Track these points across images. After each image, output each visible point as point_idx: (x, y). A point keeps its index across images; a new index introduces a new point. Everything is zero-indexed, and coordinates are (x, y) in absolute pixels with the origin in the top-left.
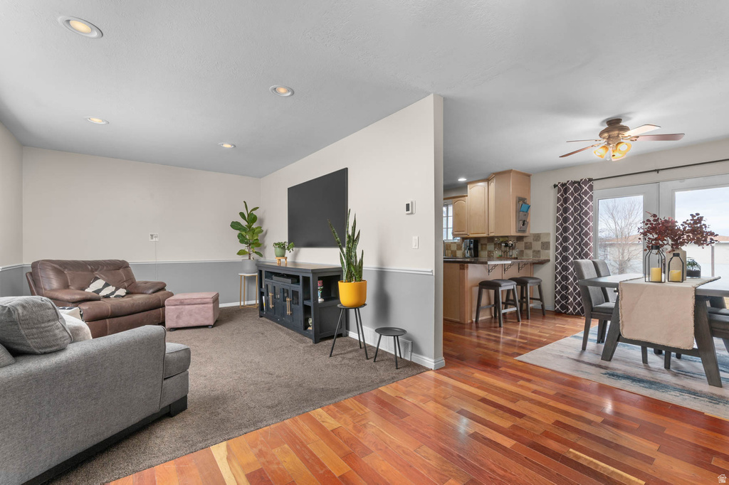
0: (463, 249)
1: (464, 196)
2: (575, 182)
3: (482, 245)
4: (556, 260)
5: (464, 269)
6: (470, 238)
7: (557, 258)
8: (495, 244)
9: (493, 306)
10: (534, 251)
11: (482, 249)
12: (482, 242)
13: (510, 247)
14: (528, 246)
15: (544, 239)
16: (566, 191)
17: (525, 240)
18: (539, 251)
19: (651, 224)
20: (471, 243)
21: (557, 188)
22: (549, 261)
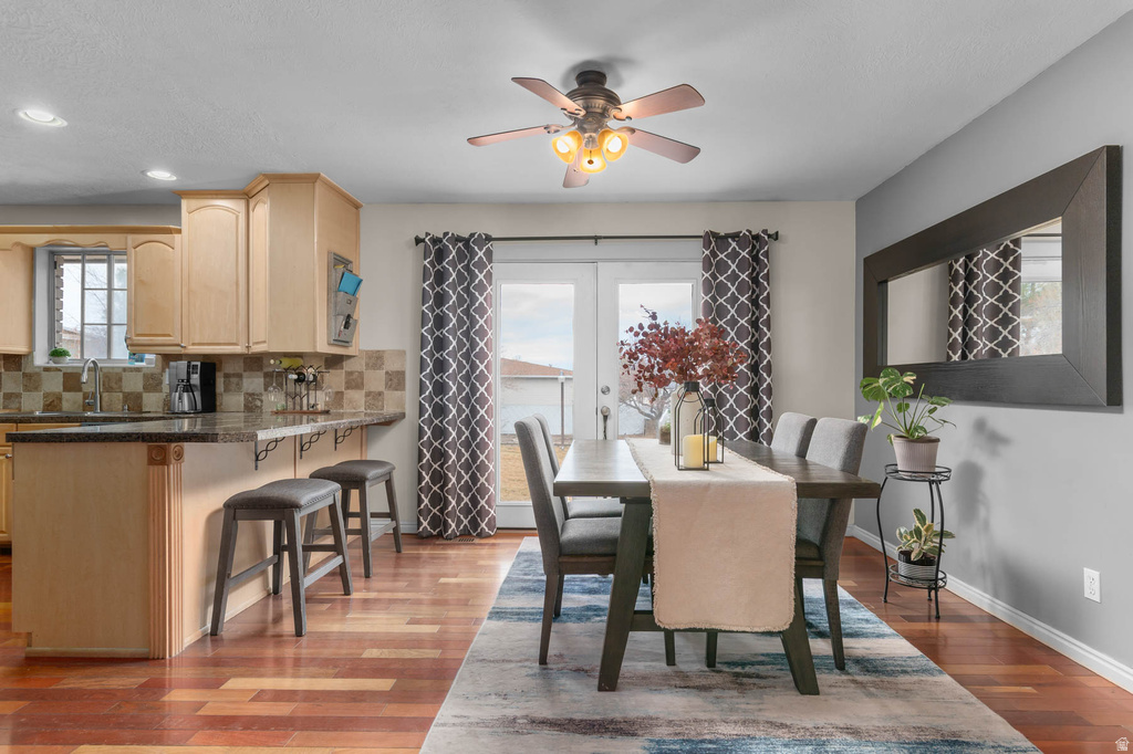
0: (166, 388)
1: (169, 231)
2: (458, 239)
3: (227, 376)
4: (421, 415)
5: (164, 462)
6: (191, 357)
7: (422, 411)
8: (267, 375)
9: (269, 562)
10: (368, 394)
11: (227, 390)
12: (229, 368)
13: (309, 383)
14: (355, 382)
15: (391, 365)
16: (441, 255)
17: (348, 366)
18: (380, 394)
19: (645, 334)
20: (190, 370)
21: (422, 244)
22: (403, 416)
